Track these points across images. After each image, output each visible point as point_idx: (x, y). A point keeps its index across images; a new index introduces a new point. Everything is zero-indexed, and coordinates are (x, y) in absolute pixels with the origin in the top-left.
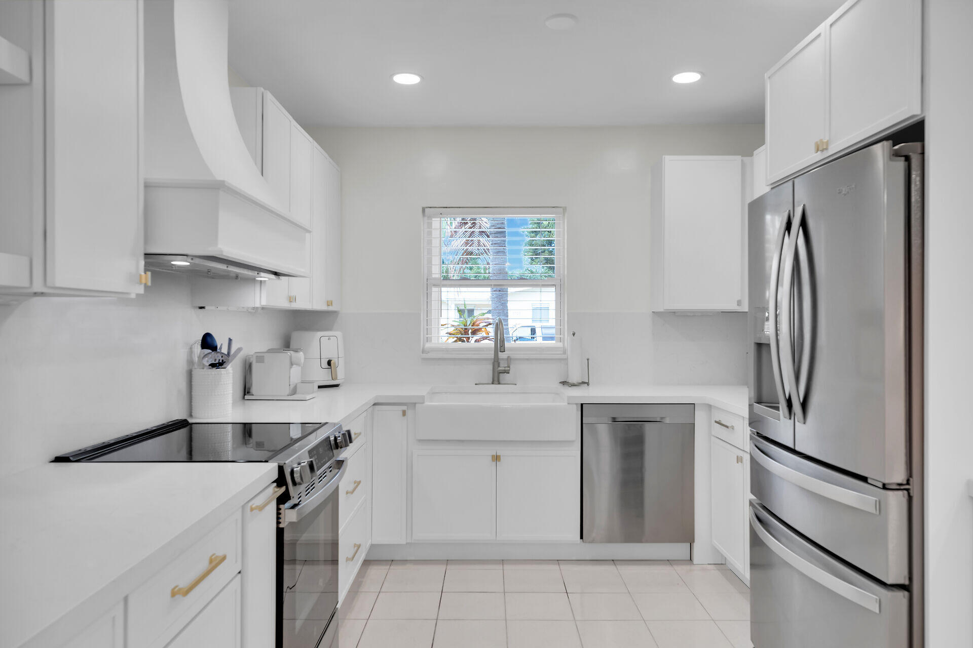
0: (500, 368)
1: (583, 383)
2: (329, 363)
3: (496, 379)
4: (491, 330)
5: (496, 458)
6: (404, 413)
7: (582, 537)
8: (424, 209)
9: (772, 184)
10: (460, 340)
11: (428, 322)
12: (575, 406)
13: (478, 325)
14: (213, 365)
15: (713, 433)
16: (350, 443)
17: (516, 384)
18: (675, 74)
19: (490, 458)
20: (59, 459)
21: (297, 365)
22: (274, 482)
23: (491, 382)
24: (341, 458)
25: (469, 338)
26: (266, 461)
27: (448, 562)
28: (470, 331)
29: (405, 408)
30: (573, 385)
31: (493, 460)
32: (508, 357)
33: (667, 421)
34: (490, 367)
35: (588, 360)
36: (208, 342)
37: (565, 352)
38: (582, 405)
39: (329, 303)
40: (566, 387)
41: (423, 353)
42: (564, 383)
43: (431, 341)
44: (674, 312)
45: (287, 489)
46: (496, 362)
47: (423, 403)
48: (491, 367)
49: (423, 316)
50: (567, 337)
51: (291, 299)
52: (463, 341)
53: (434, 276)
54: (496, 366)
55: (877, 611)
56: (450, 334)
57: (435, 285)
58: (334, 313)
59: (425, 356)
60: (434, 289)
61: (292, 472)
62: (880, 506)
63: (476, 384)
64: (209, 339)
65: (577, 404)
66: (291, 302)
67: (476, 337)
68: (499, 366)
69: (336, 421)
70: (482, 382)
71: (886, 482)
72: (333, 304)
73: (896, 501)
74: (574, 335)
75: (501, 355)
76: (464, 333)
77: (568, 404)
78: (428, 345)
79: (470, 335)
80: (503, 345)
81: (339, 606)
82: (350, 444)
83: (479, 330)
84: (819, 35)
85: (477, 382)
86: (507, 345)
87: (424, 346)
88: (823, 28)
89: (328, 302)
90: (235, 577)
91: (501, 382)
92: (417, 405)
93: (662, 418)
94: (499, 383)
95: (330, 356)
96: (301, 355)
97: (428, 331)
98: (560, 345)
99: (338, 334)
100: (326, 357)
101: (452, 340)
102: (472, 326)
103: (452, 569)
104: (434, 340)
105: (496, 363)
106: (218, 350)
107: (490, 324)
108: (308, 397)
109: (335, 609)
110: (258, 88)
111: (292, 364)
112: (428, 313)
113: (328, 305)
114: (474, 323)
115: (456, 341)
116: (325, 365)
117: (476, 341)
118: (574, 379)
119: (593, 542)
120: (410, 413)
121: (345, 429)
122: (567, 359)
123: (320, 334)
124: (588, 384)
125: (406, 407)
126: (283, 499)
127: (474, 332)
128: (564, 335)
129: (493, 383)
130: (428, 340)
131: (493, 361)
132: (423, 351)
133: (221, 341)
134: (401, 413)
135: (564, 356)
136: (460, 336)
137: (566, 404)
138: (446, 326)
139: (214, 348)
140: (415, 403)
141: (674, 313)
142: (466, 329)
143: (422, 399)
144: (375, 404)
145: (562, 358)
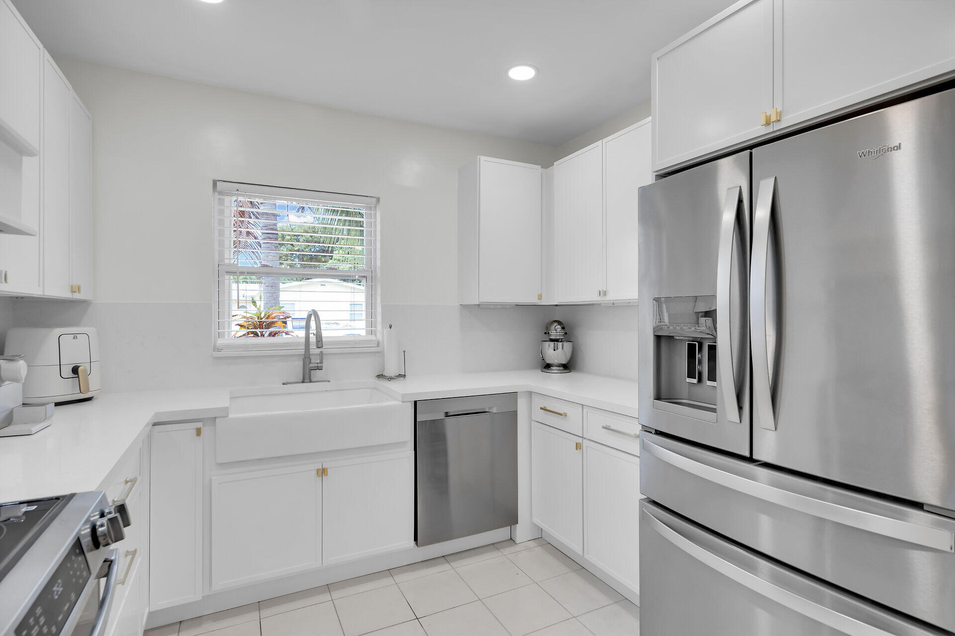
0: (311, 365)
1: (400, 376)
2: (75, 370)
3: (307, 377)
5: (322, 472)
6: (199, 432)
7: (416, 539)
8: (215, 183)
11: (219, 314)
12: (409, 404)
13: (274, 318)
15: (533, 419)
16: (125, 526)
17: (329, 381)
18: (511, 68)
19: (314, 473)
23: (301, 381)
27: (260, 605)
28: (264, 324)
29: (199, 425)
30: (392, 378)
31: (318, 475)
32: (320, 352)
33: (495, 410)
34: (299, 364)
35: (404, 352)
37: (378, 345)
38: (415, 402)
39: (75, 289)
40: (386, 382)
41: (214, 351)
42: (380, 376)
43: (224, 337)
46: (307, 357)
47: (227, 416)
48: (301, 364)
49: (214, 308)
50: (382, 329)
53: (227, 261)
54: (307, 362)
56: (241, 326)
58: (83, 304)
59: (217, 354)
63: (283, 384)
65: (409, 401)
68: (310, 363)
69: (91, 487)
70: (289, 381)
72: (82, 290)
74: (390, 327)
76: (258, 326)
77: (401, 402)
78: (220, 342)
80: (320, 340)
82: (126, 530)
83: (274, 323)
85: (284, 382)
87: (217, 343)
89: (72, 287)
91: (313, 379)
92: (217, 420)
93: (489, 408)
94: (311, 382)
95: (75, 361)
96: (22, 364)
97: (220, 325)
99: (91, 330)
100: (68, 362)
101: (241, 334)
102: (267, 318)
105: (307, 360)
112: (220, 304)
113: (73, 292)
114: (269, 316)
116: (67, 371)
117: (270, 335)
118: (387, 371)
120: (206, 431)
121: (113, 501)
123: (58, 331)
124: (404, 376)
125: (201, 423)
127: (269, 326)
128: (377, 328)
129: (303, 382)
130: (220, 335)
131: (303, 356)
132: (216, 349)
134: (194, 432)
135: (378, 349)
138: (236, 317)
140: (215, 418)
142: (259, 322)
143: (225, 412)
144: (155, 424)
145: (376, 351)
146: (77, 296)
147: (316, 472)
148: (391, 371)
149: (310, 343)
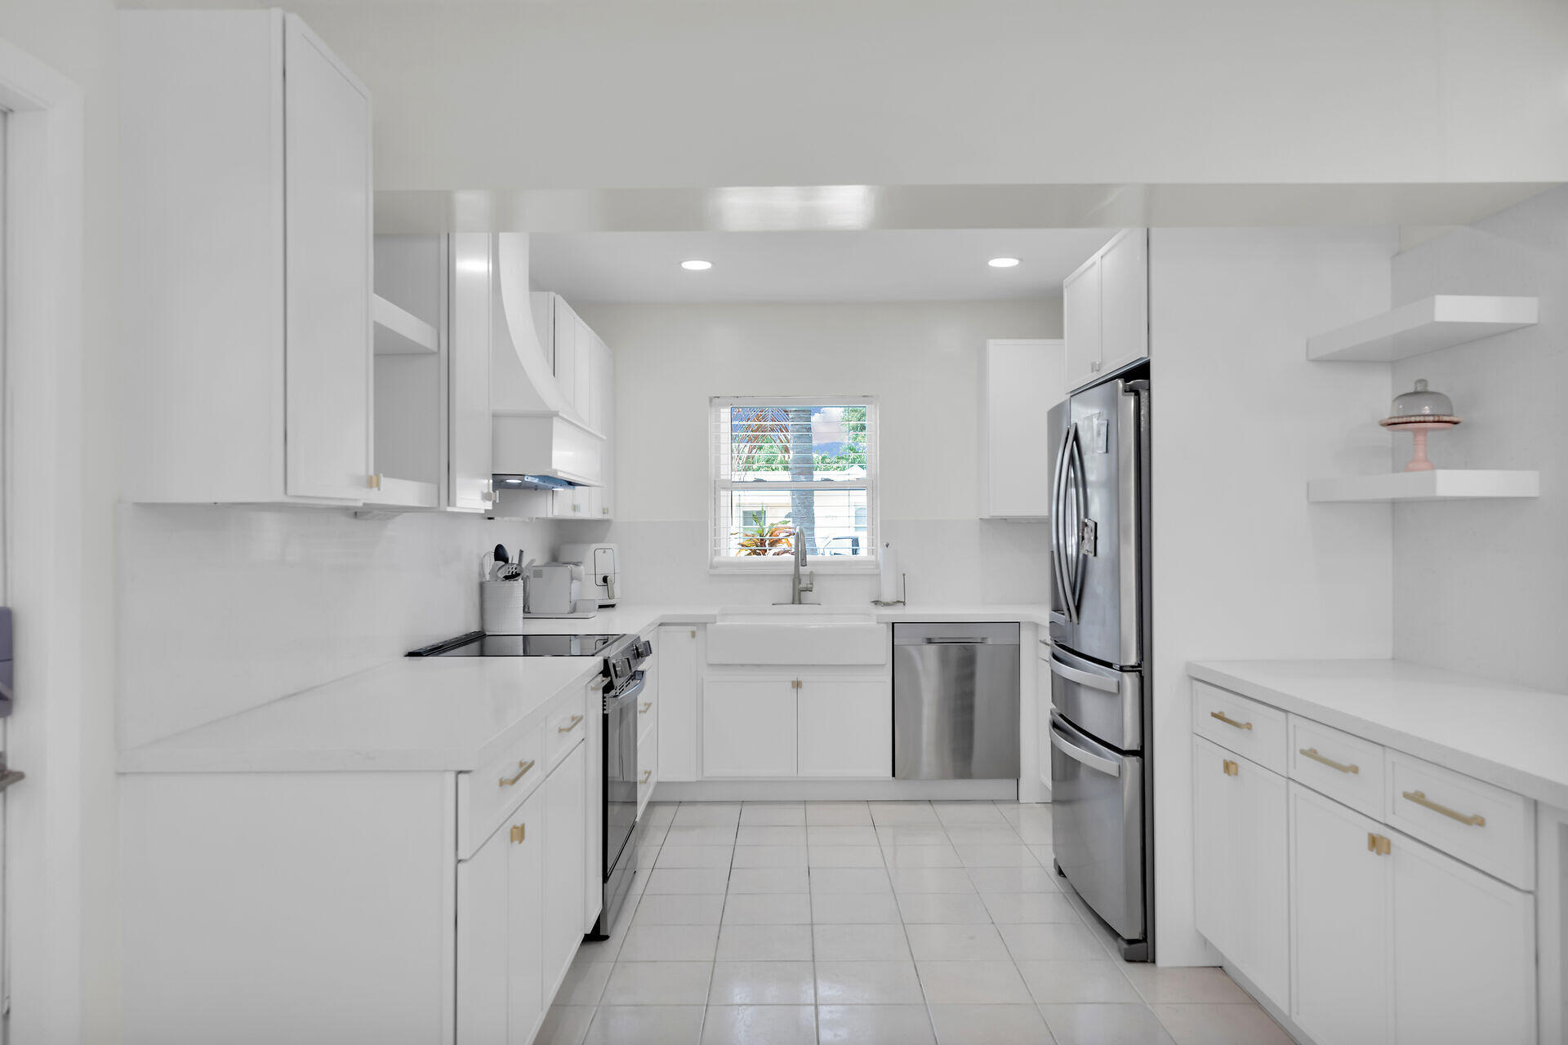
0: (801, 586)
1: (898, 602)
2: (605, 579)
3: (797, 598)
4: (792, 540)
5: (797, 685)
6: (693, 634)
7: (894, 775)
8: (711, 399)
9: (1071, 392)
10: (755, 552)
11: (716, 532)
12: (885, 625)
13: (777, 536)
14: (507, 578)
15: (1040, 655)
16: (650, 653)
17: (819, 604)
18: (991, 257)
20: (411, 654)
21: (577, 579)
22: (600, 673)
23: (791, 600)
24: (640, 668)
25: (766, 551)
26: (593, 655)
27: (743, 803)
28: (767, 542)
29: (694, 628)
30: (887, 604)
31: (793, 687)
32: (811, 572)
33: (989, 641)
34: (790, 584)
35: (904, 575)
36: (500, 554)
37: (877, 566)
38: (893, 624)
39: (605, 511)
40: (879, 607)
41: (711, 568)
42: (876, 602)
43: (720, 554)
45: (611, 680)
46: (797, 578)
47: (715, 622)
49: (710, 523)
50: (880, 550)
51: (575, 508)
52: (759, 554)
53: (722, 477)
54: (797, 583)
55: (1118, 775)
56: (743, 545)
57: (724, 488)
58: (608, 521)
59: (712, 571)
60: (723, 493)
61: (614, 666)
62: (1119, 686)
63: (774, 605)
64: (500, 551)
65: (887, 623)
66: (575, 510)
67: (775, 550)
68: (800, 583)
70: (780, 602)
71: (1122, 664)
72: (608, 511)
73: (1130, 681)
74: (888, 546)
75: (802, 569)
76: (760, 546)
77: (879, 623)
78: (716, 559)
79: (767, 547)
80: (804, 558)
81: (637, 820)
83: (778, 541)
84: (1094, 264)
85: (775, 602)
86: (809, 558)
87: (711, 561)
88: (1096, 257)
89: (604, 509)
90: (580, 743)
91: (803, 601)
92: (708, 625)
93: (983, 639)
94: (800, 603)
95: (606, 573)
97: (716, 543)
98: (871, 558)
99: (614, 545)
100: (601, 573)
101: (744, 552)
102: (770, 536)
103: (746, 809)
104: (723, 553)
105: (797, 580)
106: (510, 562)
107: (790, 535)
108: (591, 615)
109: (635, 822)
110: (550, 293)
111: (572, 579)
112: (716, 521)
113: (604, 513)
114: (772, 534)
115: (749, 554)
116: (600, 581)
117: (774, 555)
118: (888, 596)
119: (905, 778)
120: (700, 634)
121: (643, 639)
122: (878, 575)
123: (594, 546)
124: (903, 603)
125: (696, 627)
126: (608, 688)
127: (772, 544)
128: (877, 546)
129: (793, 603)
130: (717, 553)
131: (793, 577)
132: (712, 567)
133: (512, 554)
134: (690, 634)
135: (876, 571)
136: (755, 548)
137: (875, 623)
138: (737, 536)
139: (506, 560)
140: (706, 623)
141: (1005, 520)
142: (762, 540)
143: (713, 619)
144: (661, 625)
145: (872, 574)
146: (606, 517)
147: (791, 684)
149: (804, 564)
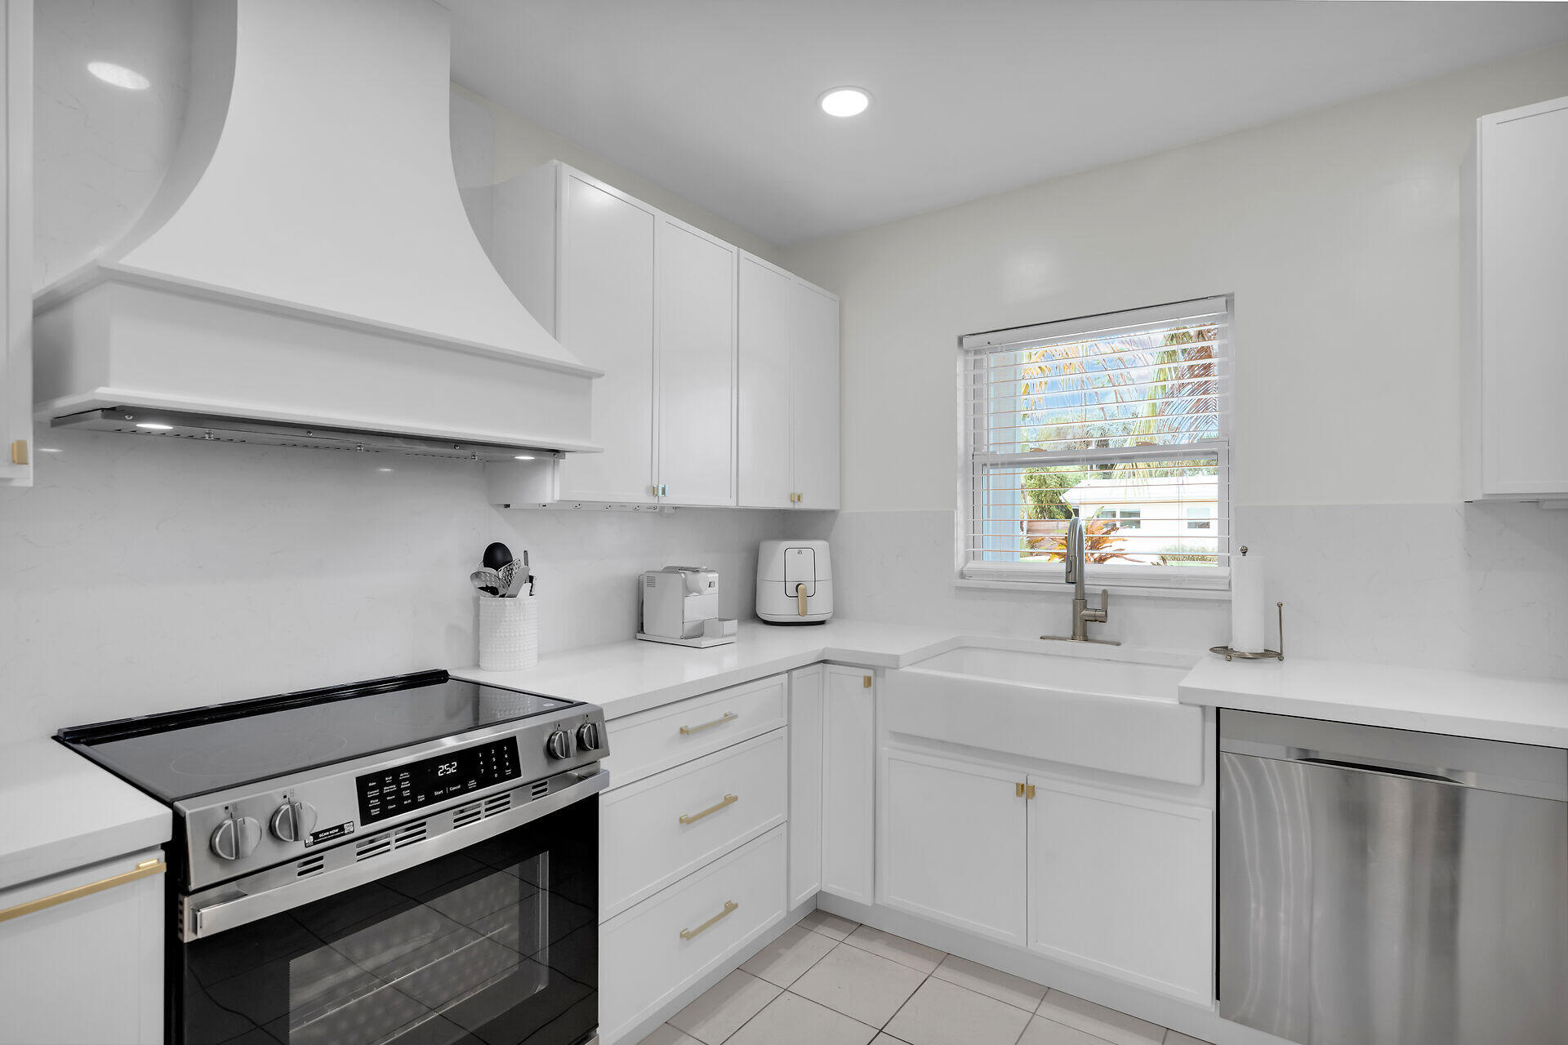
0: (1088, 612)
1: (1267, 654)
2: (797, 589)
3: (1079, 631)
5: (1025, 791)
6: (867, 682)
8: (962, 339)
11: (975, 526)
12: (1206, 711)
14: (492, 592)
17: (1118, 644)
21: (697, 592)
23: (1070, 636)
30: (1238, 657)
31: (1019, 794)
32: (1105, 592)
35: (1280, 606)
36: (496, 557)
37: (1228, 587)
38: (1218, 709)
39: (794, 498)
41: (957, 578)
44: (1537, 502)
46: (1076, 598)
47: (897, 668)
48: (1069, 608)
50: (1234, 558)
54: (1080, 607)
58: (833, 514)
59: (959, 582)
63: (1041, 638)
64: (498, 551)
65: (1205, 707)
68: (1085, 607)
70: (1051, 635)
74: (1244, 552)
77: (1181, 703)
85: (1043, 634)
91: (1090, 636)
92: (889, 671)
93: (1453, 771)
94: (1086, 639)
95: (800, 579)
98: (1224, 571)
99: (820, 546)
100: (794, 579)
105: (1079, 602)
111: (689, 592)
112: (975, 511)
113: (793, 501)
116: (791, 591)
118: (1245, 644)
120: (878, 682)
122: (1229, 602)
123: (786, 544)
124: (1280, 656)
125: (871, 672)
128: (1232, 552)
129: (1073, 639)
132: (962, 575)
134: (861, 682)
135: (1224, 596)
137: (1177, 703)
140: (887, 667)
144: (823, 661)
146: (798, 506)
147: (1014, 789)
148: (1247, 639)
149: (1085, 575)
